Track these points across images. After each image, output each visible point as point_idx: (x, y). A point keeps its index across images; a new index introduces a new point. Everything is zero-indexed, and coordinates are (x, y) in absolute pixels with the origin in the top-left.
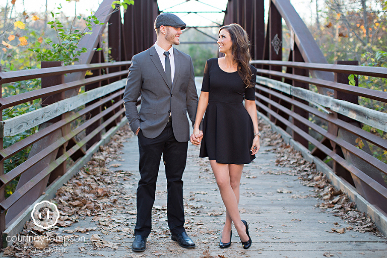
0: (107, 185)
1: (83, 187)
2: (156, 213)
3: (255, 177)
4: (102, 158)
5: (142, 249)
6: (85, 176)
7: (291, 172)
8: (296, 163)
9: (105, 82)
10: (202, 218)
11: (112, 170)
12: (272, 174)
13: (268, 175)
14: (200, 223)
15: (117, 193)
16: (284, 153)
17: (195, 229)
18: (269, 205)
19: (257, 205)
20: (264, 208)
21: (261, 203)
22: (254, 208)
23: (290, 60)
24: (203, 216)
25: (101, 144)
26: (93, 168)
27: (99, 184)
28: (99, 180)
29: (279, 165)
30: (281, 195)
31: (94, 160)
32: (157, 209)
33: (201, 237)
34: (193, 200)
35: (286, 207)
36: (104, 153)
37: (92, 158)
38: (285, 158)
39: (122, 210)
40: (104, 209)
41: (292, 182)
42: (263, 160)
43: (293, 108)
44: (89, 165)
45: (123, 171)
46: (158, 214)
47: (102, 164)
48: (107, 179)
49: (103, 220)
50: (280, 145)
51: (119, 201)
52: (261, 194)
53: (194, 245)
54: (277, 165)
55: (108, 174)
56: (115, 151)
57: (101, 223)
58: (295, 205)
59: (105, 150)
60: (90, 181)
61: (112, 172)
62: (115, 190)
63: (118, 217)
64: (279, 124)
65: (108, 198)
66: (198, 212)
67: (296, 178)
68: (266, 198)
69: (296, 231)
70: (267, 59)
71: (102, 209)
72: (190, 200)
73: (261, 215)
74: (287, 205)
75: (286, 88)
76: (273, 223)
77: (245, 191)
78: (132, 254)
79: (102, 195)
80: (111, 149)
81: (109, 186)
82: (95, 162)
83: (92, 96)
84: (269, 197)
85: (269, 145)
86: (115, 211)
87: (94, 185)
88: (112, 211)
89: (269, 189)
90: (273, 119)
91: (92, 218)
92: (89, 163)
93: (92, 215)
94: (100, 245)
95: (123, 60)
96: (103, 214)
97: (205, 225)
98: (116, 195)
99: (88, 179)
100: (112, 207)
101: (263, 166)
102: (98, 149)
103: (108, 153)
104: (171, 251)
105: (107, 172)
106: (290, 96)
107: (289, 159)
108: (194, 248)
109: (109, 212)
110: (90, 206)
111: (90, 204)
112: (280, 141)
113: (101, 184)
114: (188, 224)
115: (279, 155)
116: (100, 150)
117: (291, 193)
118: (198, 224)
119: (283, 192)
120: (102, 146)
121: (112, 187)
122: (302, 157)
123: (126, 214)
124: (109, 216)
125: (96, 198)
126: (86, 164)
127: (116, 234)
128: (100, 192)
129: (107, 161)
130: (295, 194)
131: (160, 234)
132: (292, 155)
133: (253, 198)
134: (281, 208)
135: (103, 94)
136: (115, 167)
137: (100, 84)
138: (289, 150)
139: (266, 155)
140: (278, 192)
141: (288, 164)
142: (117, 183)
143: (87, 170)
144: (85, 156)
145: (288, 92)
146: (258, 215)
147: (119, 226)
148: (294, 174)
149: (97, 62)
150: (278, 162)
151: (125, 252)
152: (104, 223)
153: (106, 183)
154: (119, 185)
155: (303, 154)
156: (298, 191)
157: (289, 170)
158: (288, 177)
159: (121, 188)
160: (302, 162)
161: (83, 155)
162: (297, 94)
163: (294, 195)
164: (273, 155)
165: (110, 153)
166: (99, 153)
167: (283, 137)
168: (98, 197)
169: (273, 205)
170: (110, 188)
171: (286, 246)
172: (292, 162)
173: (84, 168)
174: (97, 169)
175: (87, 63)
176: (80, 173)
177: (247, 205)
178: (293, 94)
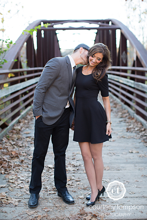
0: (19, 147)
1: (3, 150)
2: (49, 171)
3: (114, 140)
4: (19, 128)
5: (35, 205)
6: (6, 141)
7: (136, 136)
8: (139, 130)
9: (23, 80)
10: (80, 175)
11: (24, 136)
12: (125, 138)
13: (122, 139)
14: (78, 180)
15: (25, 154)
16: (131, 123)
17: (75, 184)
18: (125, 163)
19: (117, 163)
20: (122, 165)
21: (119, 161)
22: (115, 166)
23: (134, 66)
24: (80, 173)
25: (20, 118)
26: (13, 135)
27: (14, 147)
28: (14, 144)
29: (129, 131)
30: (132, 155)
31: (14, 129)
32: (50, 168)
33: (79, 193)
34: (74, 159)
35: (136, 165)
36: (21, 124)
37: (13, 128)
38: (132, 126)
39: (26, 168)
40: (14, 168)
41: (138, 144)
42: (118, 128)
43: (134, 94)
44: (10, 133)
45: (31, 137)
46: (50, 171)
47: (19, 132)
48: (20, 143)
49: (11, 178)
50: (128, 117)
51: (25, 161)
52: (119, 153)
53: (74, 201)
54: (127, 131)
55: (22, 139)
56: (28, 122)
57: (9, 180)
58: (142, 163)
59: (22, 122)
60: (8, 145)
61: (24, 137)
62: (24, 152)
63: (22, 175)
64: (126, 103)
65: (18, 159)
66: (77, 170)
67: (140, 141)
68: (122, 157)
69: (145, 186)
70: (119, 65)
71: (13, 167)
72: (72, 159)
73: (120, 171)
74: (137, 163)
75: (131, 83)
76: (129, 179)
77: (108, 152)
78: (28, 210)
79: (15, 156)
80: (26, 121)
81: (21, 149)
82: (14, 131)
83: (13, 89)
84: (125, 156)
85: (121, 117)
86: (21, 169)
87: (10, 149)
88: (19, 169)
89: (123, 150)
90: (122, 101)
91: (5, 175)
92: (10, 132)
93: (4, 173)
94: (6, 202)
95: (35, 66)
96: (13, 172)
97: (82, 181)
98: (24, 156)
99: (8, 144)
100: (20, 166)
101: (119, 132)
102: (18, 121)
103: (24, 124)
104: (57, 207)
105: (21, 138)
106: (134, 88)
107: (134, 127)
108: (73, 204)
109: (17, 171)
110: (5, 166)
111: (5, 164)
112: (127, 114)
113: (15, 147)
114: (70, 181)
115: (128, 124)
116: (19, 122)
117: (138, 153)
118: (77, 181)
119: (133, 152)
120: (20, 120)
121: (23, 150)
122: (142, 125)
123: (28, 172)
124: (16, 174)
125: (10, 158)
126: (9, 132)
127: (19, 190)
128: (13, 153)
129: (23, 129)
130: (141, 153)
131: (50, 191)
132: (136, 124)
133: (114, 157)
134: (133, 165)
135: (21, 88)
136: (27, 134)
137: (19, 81)
138: (134, 121)
139: (120, 124)
140: (130, 152)
141: (134, 130)
142: (26, 146)
143: (8, 137)
144: (8, 127)
145: (133, 86)
146: (118, 171)
147: (22, 183)
148: (138, 138)
149: (17, 68)
150: (128, 129)
151: (23, 208)
152: (11, 181)
153: (19, 146)
154: (27, 147)
155: (143, 124)
156: (143, 151)
157: (135, 134)
158: (135, 140)
159: (28, 150)
160: (143, 129)
161: (7, 126)
162: (138, 87)
163: (140, 155)
164: (125, 124)
165: (25, 124)
166: (18, 124)
167: (129, 112)
168: (12, 158)
169: (127, 163)
170: (21, 150)
171: (140, 200)
172: (136, 129)
173: (6, 135)
174: (15, 136)
175: (9, 69)
176: (3, 139)
177: (110, 163)
178: (136, 87)
